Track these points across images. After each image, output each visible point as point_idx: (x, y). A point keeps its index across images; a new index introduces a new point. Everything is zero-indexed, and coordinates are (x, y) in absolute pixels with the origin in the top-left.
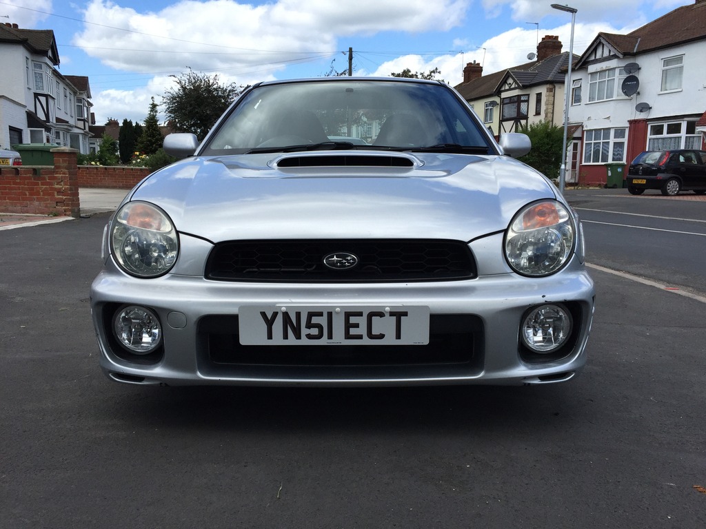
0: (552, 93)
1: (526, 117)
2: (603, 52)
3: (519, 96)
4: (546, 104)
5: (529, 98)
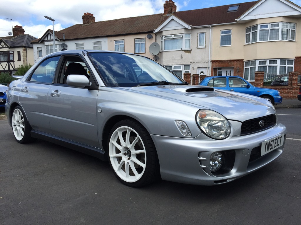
0: (25, 52)
1: (13, 61)
2: (51, 37)
3: (8, 51)
4: (23, 56)
5: (13, 52)
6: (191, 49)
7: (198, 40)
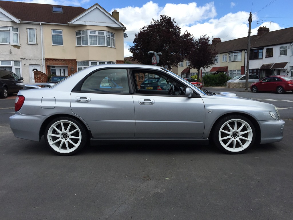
6: (20, 45)
7: (27, 35)
